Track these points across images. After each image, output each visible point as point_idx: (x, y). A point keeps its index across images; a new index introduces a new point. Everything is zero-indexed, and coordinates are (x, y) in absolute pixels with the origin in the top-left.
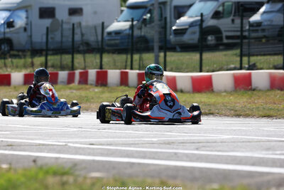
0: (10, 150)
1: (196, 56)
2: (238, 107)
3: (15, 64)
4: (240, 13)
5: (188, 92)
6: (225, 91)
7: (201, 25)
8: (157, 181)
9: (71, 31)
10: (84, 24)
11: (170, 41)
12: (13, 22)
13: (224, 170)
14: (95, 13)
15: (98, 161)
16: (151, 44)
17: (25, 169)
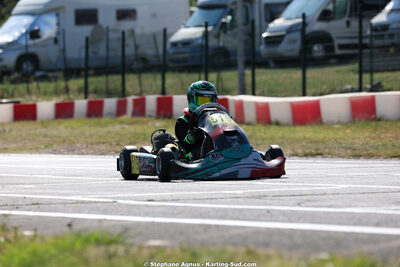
0: (35, 211)
1: (296, 74)
2: (358, 144)
3: (42, 90)
4: (358, 13)
5: (287, 125)
6: (339, 123)
7: (303, 30)
8: (242, 250)
9: (120, 43)
10: (138, 31)
11: (259, 53)
12: (38, 31)
13: (336, 233)
14: (154, 16)
15: (159, 224)
16: (232, 58)
17: (56, 237)
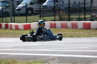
4: (39, 3)
5: (23, 30)
6: (35, 29)
7: (26, 7)
8: (12, 60)
13: (35, 55)
16: (9, 14)
